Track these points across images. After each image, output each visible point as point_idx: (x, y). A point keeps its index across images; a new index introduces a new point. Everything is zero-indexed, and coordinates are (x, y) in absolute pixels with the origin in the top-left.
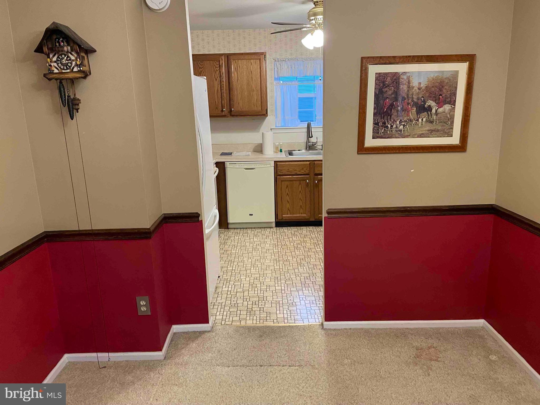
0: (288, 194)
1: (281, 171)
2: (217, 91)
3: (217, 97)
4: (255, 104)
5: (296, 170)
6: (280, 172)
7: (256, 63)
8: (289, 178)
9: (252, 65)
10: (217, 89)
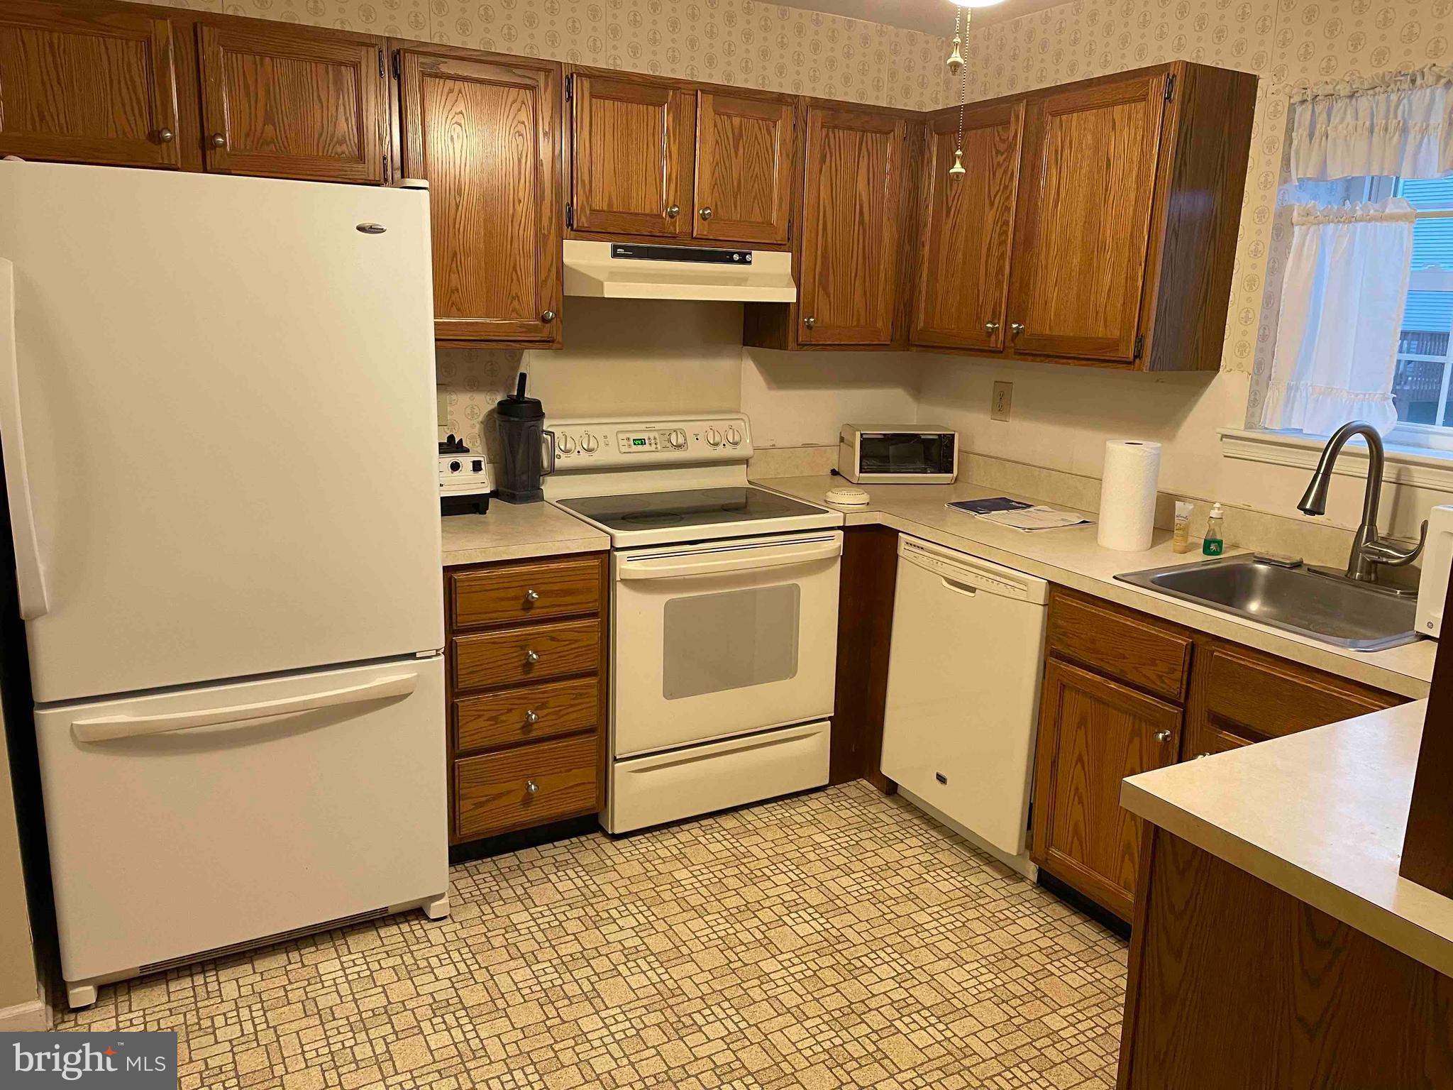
0: (1080, 759)
1: (1064, 634)
2: (989, 249)
3: (986, 274)
4: (1101, 310)
5: (1125, 658)
6: (1060, 640)
7: (1129, 118)
8: (1093, 682)
9: (1114, 128)
10: (990, 241)
